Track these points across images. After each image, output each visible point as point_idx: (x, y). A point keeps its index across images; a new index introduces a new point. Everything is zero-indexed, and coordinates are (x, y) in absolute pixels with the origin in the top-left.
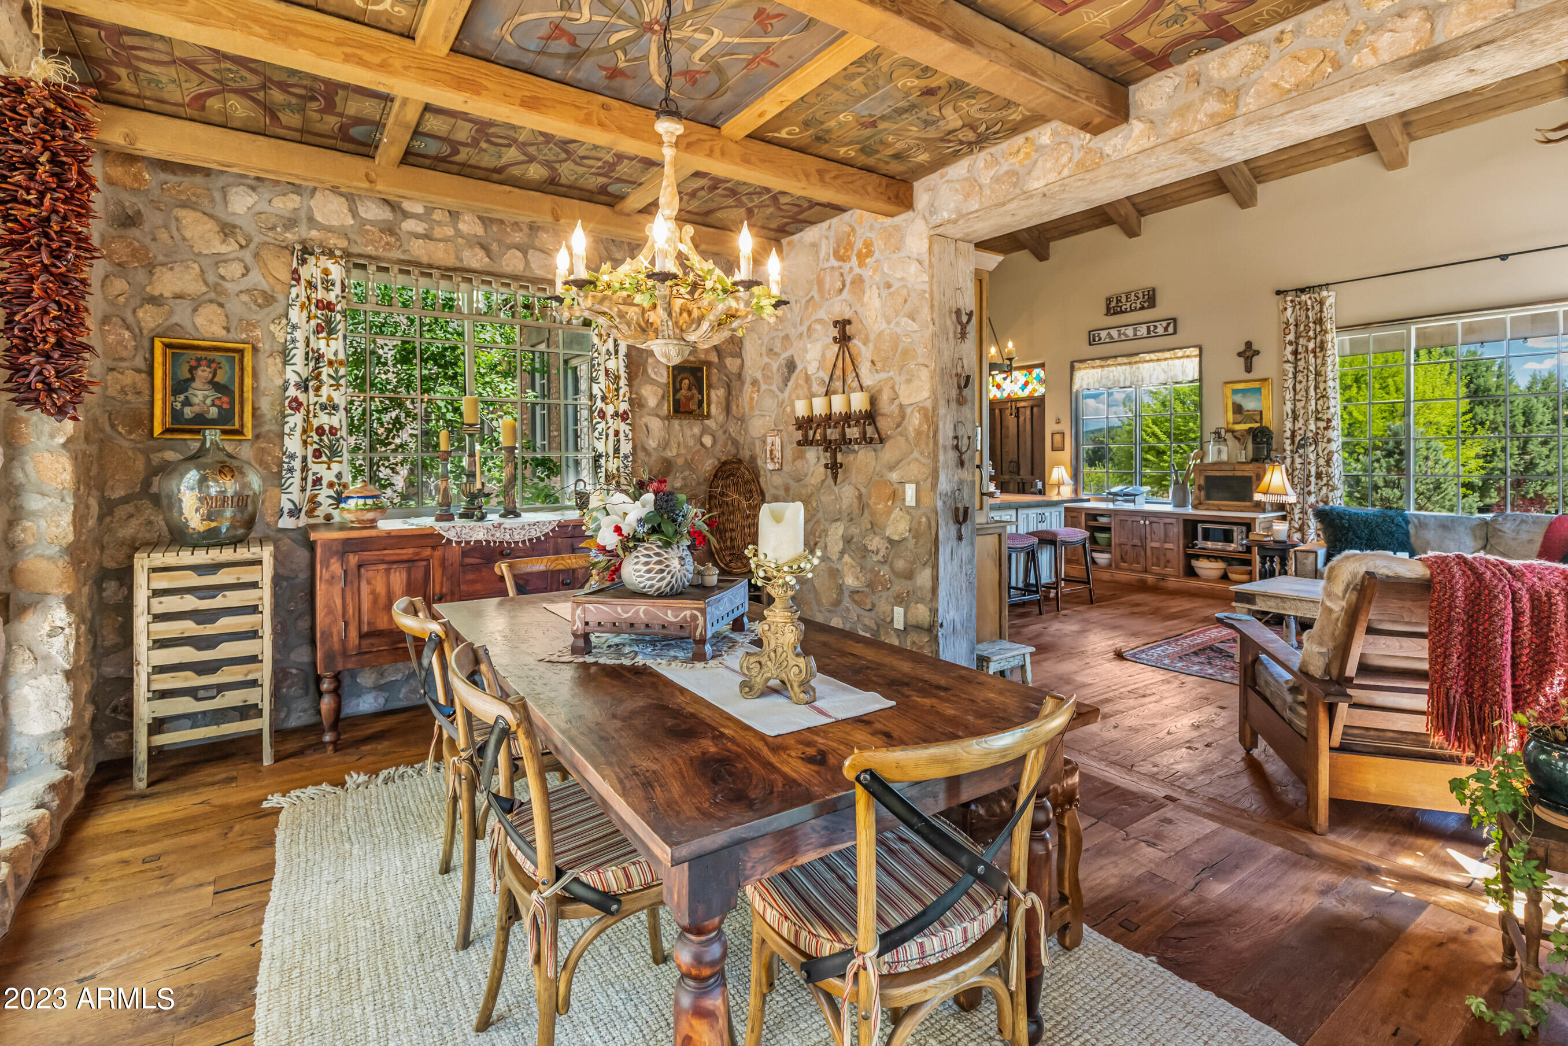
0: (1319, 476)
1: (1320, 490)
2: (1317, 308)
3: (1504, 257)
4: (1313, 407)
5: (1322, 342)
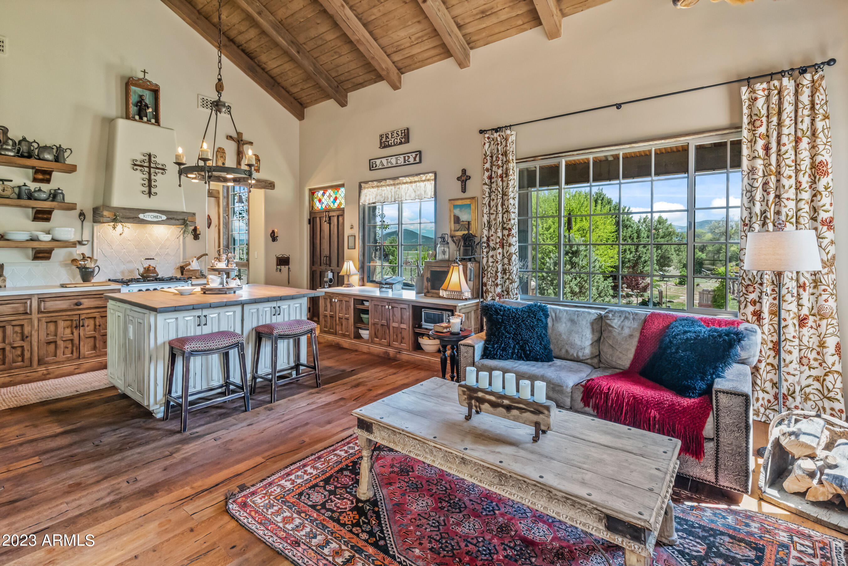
0: (504, 271)
1: (505, 282)
2: (504, 143)
3: (619, 106)
4: (500, 219)
5: (507, 169)
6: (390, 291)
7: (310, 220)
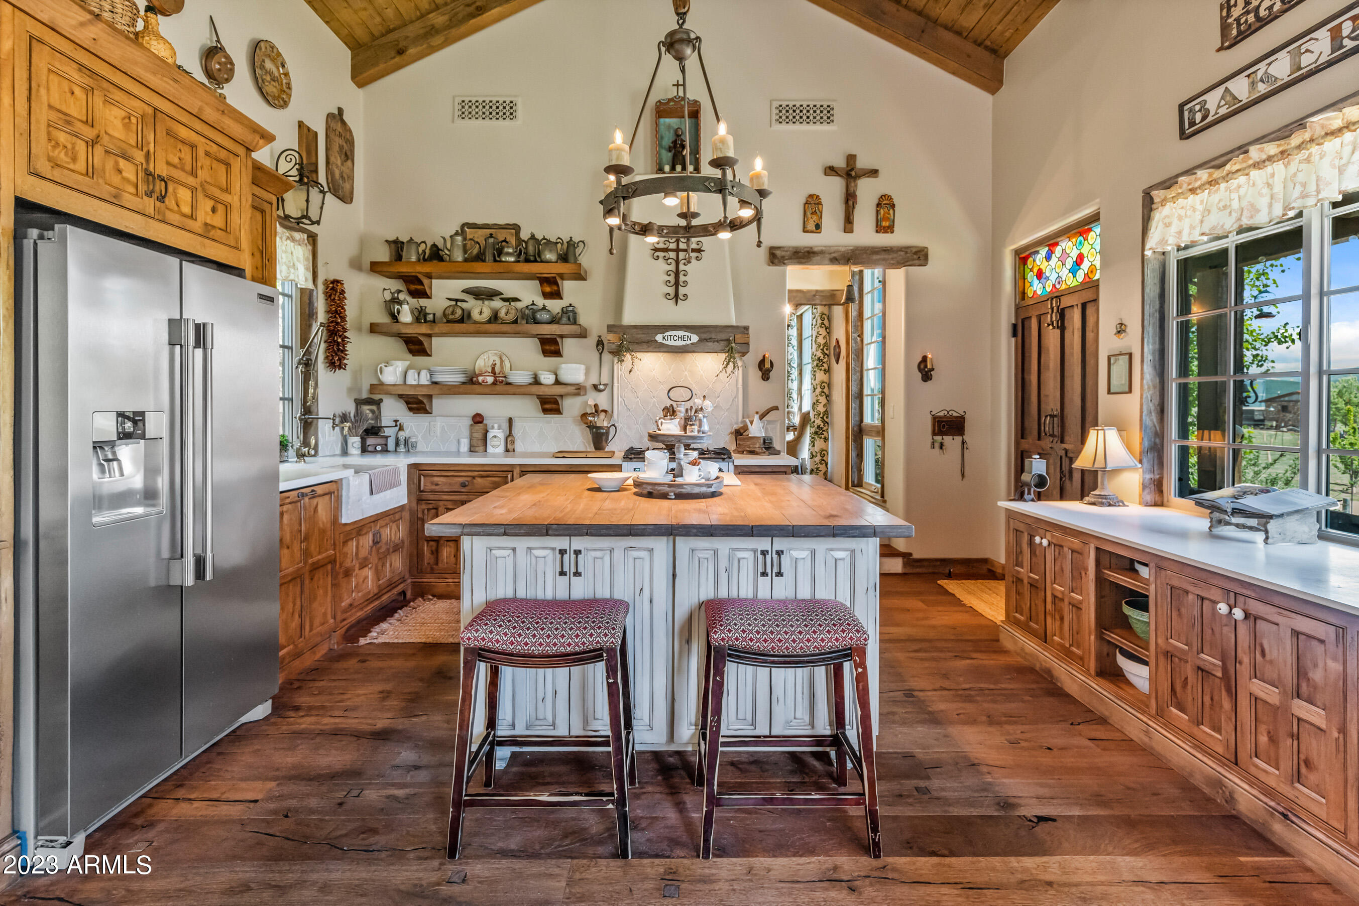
6: (1259, 537)
7: (1015, 327)
